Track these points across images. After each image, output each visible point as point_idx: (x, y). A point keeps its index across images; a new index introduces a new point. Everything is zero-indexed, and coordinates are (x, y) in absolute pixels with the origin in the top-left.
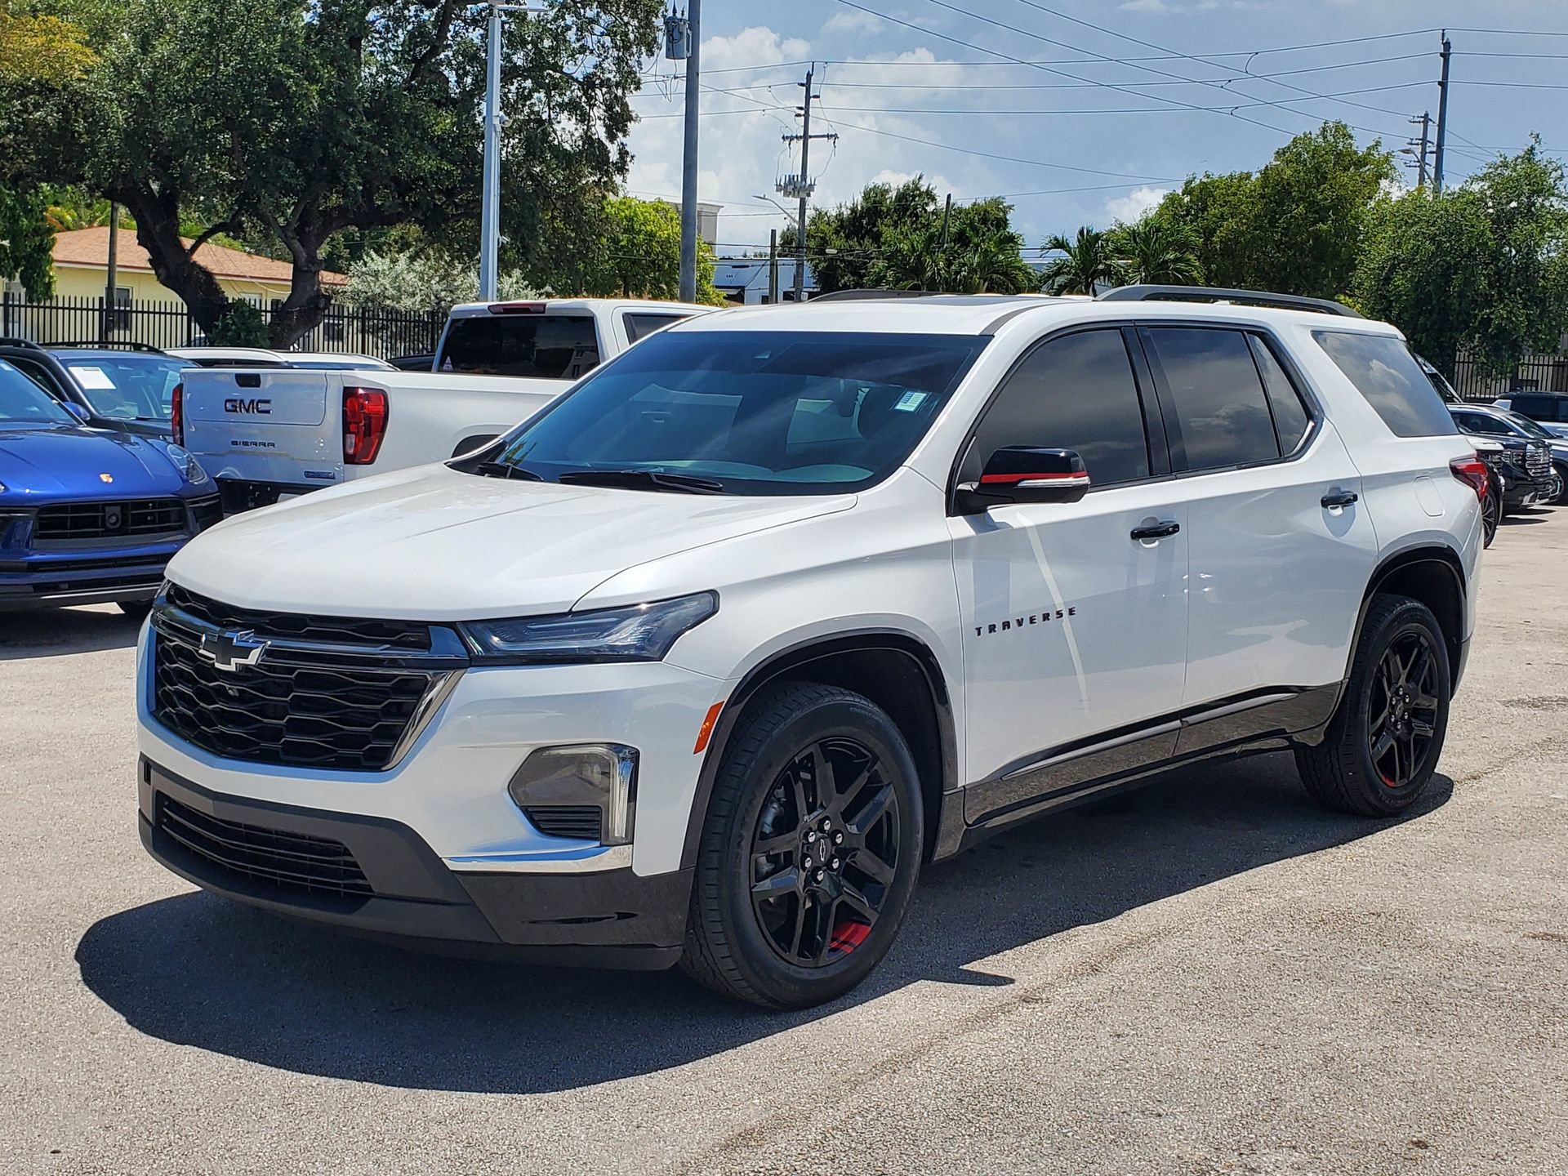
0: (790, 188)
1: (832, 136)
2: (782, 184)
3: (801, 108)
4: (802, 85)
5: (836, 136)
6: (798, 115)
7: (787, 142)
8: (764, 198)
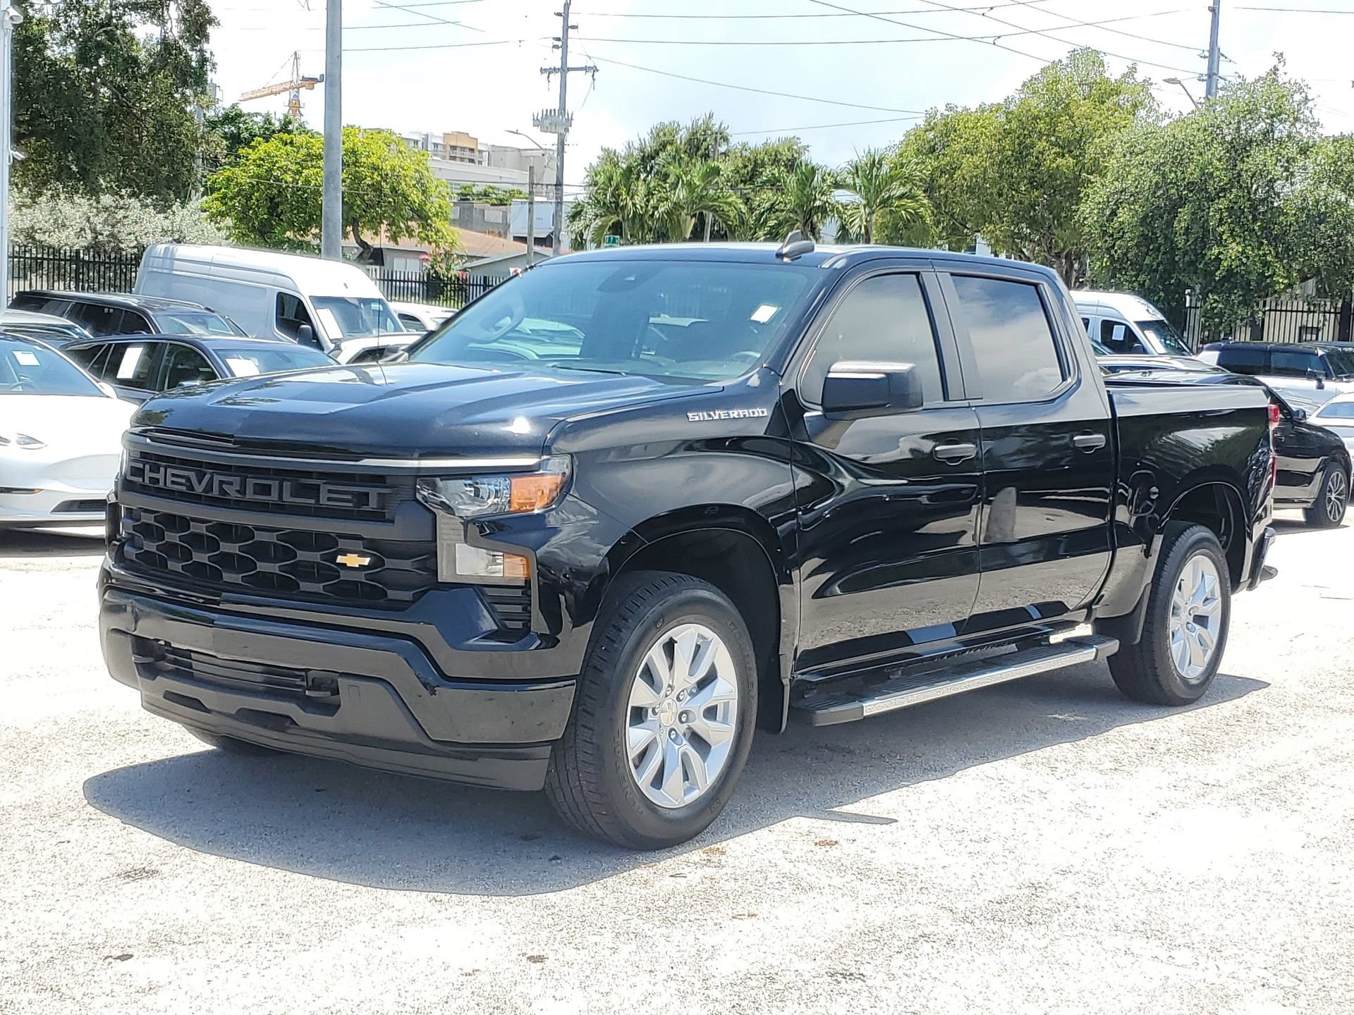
0: (547, 122)
1: (590, 68)
2: (539, 118)
3: (558, 39)
4: (559, 14)
5: (595, 69)
6: (555, 47)
7: (546, 75)
8: (517, 133)
